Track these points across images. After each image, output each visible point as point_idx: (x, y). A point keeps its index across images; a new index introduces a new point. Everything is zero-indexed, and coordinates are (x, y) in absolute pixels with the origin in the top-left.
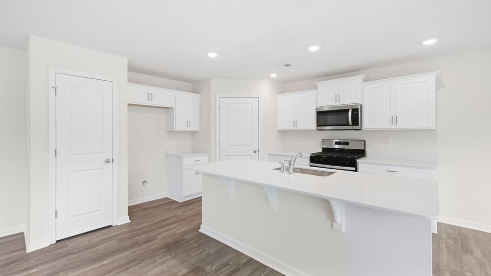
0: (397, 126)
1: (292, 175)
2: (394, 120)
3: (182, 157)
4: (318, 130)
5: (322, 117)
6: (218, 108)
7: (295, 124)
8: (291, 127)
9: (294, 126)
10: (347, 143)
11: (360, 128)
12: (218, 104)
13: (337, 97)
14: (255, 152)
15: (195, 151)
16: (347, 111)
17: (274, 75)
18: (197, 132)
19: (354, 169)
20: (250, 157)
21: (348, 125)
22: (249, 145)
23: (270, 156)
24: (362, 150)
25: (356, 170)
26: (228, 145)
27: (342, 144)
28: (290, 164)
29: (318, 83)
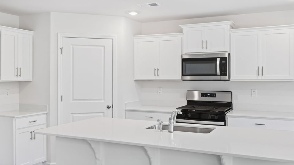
0: (263, 78)
1: (172, 133)
2: (260, 71)
3: (14, 117)
4: (183, 80)
5: (188, 66)
6: (60, 51)
7: (157, 72)
8: (152, 77)
9: (155, 75)
10: (213, 95)
11: (228, 79)
12: (60, 46)
13: (205, 44)
14: (108, 108)
15: (24, 108)
16: (215, 59)
17: (133, 14)
18: (29, 82)
19: (223, 123)
20: (102, 114)
21: (216, 75)
22: (101, 99)
23: (127, 112)
24: (228, 103)
25: (225, 125)
26: (74, 100)
27: (209, 96)
28: (170, 122)
29: (183, 26)
